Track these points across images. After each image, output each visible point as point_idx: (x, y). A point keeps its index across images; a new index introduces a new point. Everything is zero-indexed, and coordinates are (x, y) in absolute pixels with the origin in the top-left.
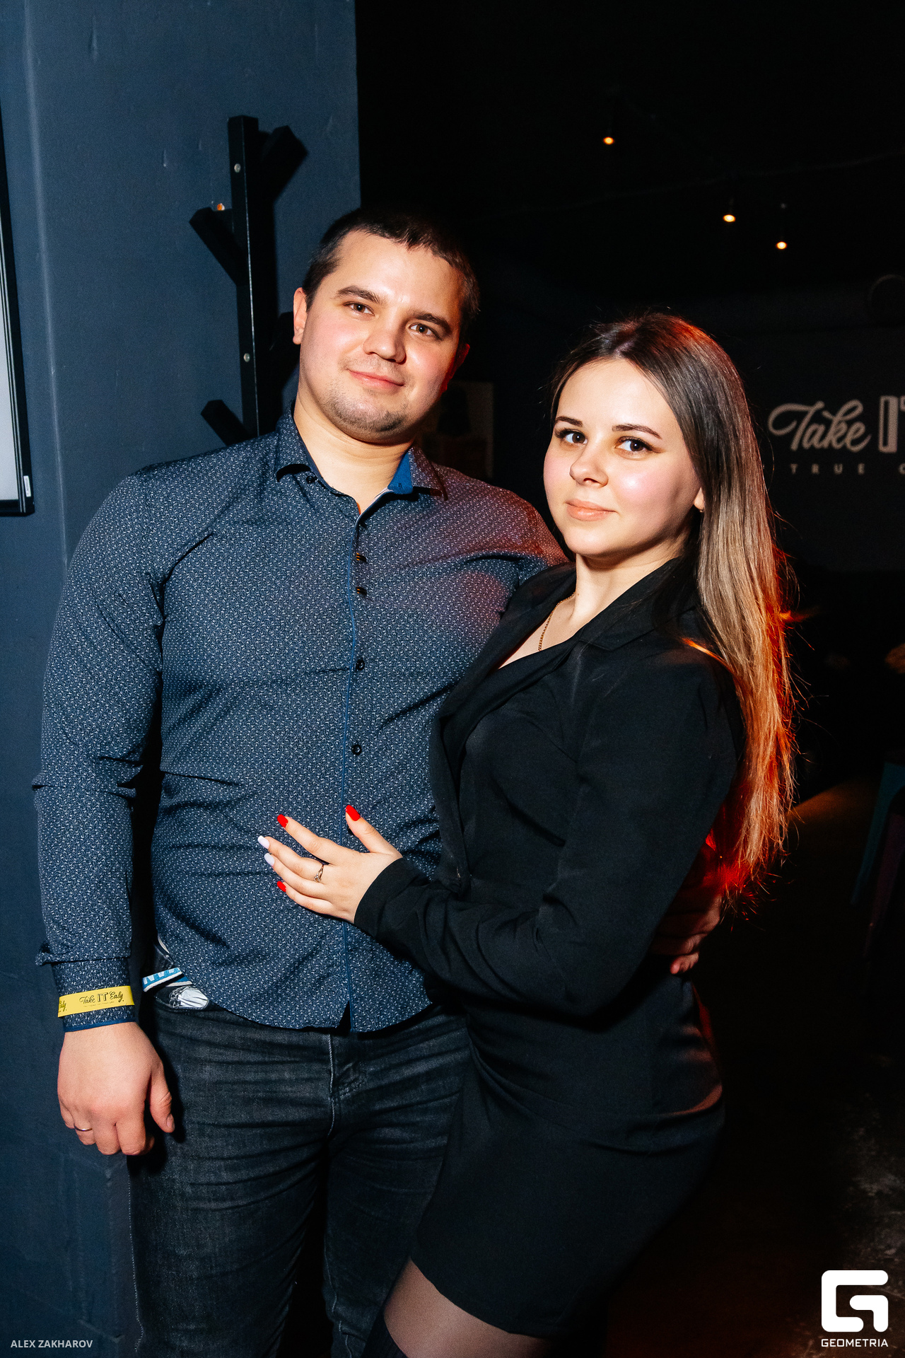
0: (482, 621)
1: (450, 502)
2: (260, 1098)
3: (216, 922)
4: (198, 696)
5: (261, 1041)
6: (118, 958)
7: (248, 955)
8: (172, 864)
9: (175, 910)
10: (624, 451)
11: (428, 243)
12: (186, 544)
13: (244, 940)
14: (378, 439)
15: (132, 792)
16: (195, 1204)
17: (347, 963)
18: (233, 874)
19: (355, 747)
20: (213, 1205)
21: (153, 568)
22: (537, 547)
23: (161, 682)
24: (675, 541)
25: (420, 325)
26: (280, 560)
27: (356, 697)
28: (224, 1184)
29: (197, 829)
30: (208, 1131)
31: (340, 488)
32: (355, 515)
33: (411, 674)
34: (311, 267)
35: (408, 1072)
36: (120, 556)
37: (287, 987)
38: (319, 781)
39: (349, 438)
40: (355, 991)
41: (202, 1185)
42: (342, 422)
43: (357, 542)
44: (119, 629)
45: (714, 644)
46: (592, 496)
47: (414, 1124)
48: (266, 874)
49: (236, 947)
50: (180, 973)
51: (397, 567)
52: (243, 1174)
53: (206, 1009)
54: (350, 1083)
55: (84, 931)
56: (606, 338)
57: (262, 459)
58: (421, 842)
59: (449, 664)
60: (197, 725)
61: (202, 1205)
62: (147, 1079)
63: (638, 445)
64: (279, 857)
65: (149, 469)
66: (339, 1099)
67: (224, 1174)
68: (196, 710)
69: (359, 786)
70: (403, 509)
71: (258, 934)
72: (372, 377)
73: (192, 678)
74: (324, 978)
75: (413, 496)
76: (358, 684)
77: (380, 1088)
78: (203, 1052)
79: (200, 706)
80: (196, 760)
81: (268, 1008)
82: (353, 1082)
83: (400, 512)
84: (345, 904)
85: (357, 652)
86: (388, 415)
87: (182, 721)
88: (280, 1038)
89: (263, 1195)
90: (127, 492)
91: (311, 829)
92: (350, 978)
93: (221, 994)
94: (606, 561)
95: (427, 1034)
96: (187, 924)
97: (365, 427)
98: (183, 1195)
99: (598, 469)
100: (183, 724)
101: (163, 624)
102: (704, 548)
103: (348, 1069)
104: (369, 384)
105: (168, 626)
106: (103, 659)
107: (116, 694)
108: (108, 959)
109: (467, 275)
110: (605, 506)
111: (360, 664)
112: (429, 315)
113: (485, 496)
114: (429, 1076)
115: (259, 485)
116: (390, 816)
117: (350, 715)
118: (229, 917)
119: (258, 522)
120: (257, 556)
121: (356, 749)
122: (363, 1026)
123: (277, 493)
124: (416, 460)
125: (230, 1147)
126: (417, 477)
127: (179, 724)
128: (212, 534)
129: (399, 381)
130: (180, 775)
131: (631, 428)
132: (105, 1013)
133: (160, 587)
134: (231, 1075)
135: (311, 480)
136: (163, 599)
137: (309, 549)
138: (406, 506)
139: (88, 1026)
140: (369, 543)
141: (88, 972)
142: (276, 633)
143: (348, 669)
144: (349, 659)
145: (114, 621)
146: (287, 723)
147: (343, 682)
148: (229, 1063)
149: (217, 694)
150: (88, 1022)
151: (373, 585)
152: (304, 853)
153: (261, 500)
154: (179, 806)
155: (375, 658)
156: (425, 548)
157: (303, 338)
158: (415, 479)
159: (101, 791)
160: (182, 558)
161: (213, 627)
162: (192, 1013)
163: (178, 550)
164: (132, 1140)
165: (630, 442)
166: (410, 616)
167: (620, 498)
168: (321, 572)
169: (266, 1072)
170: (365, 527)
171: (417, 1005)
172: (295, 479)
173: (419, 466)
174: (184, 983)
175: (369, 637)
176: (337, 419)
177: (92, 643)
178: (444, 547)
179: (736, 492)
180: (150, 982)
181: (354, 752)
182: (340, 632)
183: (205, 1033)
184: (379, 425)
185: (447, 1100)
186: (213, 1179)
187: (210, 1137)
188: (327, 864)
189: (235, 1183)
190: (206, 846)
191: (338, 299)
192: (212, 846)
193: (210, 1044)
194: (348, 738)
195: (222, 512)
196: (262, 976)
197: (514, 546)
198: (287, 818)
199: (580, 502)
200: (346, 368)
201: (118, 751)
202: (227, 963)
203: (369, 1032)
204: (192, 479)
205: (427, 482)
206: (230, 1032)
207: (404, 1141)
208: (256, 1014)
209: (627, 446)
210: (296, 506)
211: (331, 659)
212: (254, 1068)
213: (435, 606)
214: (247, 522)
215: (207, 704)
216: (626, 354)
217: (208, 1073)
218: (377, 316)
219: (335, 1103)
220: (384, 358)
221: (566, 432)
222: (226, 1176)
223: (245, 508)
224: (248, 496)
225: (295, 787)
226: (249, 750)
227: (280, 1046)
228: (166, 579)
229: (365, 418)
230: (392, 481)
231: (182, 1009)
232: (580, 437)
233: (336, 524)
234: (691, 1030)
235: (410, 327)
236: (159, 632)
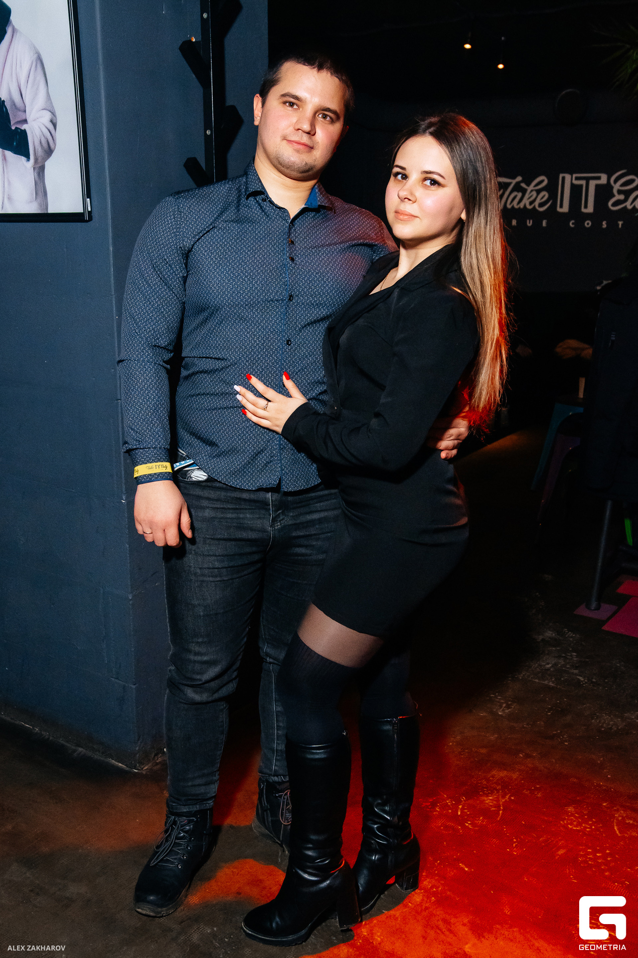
0: (354, 278)
1: (337, 215)
2: (234, 526)
3: (213, 434)
4: (206, 314)
5: (235, 497)
6: (164, 448)
7: (229, 451)
8: (188, 405)
9: (189, 430)
10: (426, 185)
11: (328, 69)
12: (200, 232)
13: (228, 442)
14: (300, 177)
15: (168, 367)
16: (201, 578)
17: (281, 454)
18: (222, 408)
19: (288, 341)
20: (211, 579)
21: (184, 244)
22: (384, 240)
23: (184, 308)
24: (450, 236)
25: (324, 114)
26: (249, 242)
27: (289, 315)
28: (217, 568)
29: (203, 386)
30: (208, 541)
31: (281, 205)
32: (288, 219)
33: (317, 304)
34: (264, 82)
35: (309, 517)
36: (165, 238)
37: (249, 468)
38: (269, 358)
39: (285, 177)
40: (284, 469)
41: (205, 568)
42: (282, 168)
43: (289, 233)
44: (164, 278)
45: (465, 288)
46: (408, 208)
47: (313, 546)
48: (240, 408)
49: (223, 446)
50: (193, 462)
51: (310, 247)
52: (226, 564)
53: (206, 481)
54: (280, 521)
55: (147, 433)
56: (423, 125)
57: (237, 189)
58: (320, 394)
59: (337, 300)
60: (204, 331)
61: (205, 579)
62: (180, 509)
63: (434, 182)
64: (245, 397)
65: (178, 193)
66: (275, 529)
67: (216, 563)
68: (205, 321)
69: (289, 362)
70: (313, 217)
71: (235, 439)
72: (298, 143)
73: (203, 304)
74: (268, 463)
75: (318, 210)
76: (289, 309)
77: (295, 524)
78: (205, 503)
79: (207, 319)
80: (204, 349)
81: (239, 479)
82: (282, 520)
83: (312, 218)
84: (278, 423)
85: (289, 291)
86: (306, 164)
87: (196, 328)
88: (245, 496)
89: (235, 576)
90: (167, 205)
91: (264, 384)
92: (281, 462)
93: (214, 472)
94: (413, 243)
95: (320, 499)
96: (196, 437)
97: (294, 170)
98: (195, 574)
99: (412, 194)
100: (197, 330)
101: (187, 276)
102: (464, 240)
103: (279, 513)
104: (296, 147)
105: (190, 276)
106: (156, 294)
107: (162, 312)
108: (160, 448)
109: (348, 86)
110: (413, 213)
111: (291, 298)
112: (329, 108)
113: (356, 212)
114: (320, 521)
115: (237, 202)
116: (305, 379)
117: (285, 324)
118: (220, 430)
119: (237, 221)
120: (238, 239)
121: (288, 342)
122: (287, 488)
123: (247, 206)
124: (319, 191)
125: (219, 550)
126: (320, 200)
127: (194, 330)
128: (214, 227)
129: (311, 145)
130: (195, 357)
131: (430, 173)
132: (159, 475)
133: (187, 254)
134: (220, 515)
135: (264, 200)
136: (187, 262)
137: (264, 236)
138: (316, 215)
139: (150, 481)
140: (296, 234)
141: (150, 454)
142: (248, 279)
143: (285, 300)
144: (286, 295)
145: (161, 273)
146: (253, 327)
147: (282, 307)
148: (218, 508)
149: (217, 312)
150: (151, 479)
151: (298, 256)
152: (260, 396)
153: (238, 211)
154: (194, 374)
155: (298, 294)
156: (325, 238)
157: (260, 122)
158: (319, 201)
159: (155, 363)
160: (199, 239)
161: (215, 276)
162: (198, 483)
163: (196, 235)
164: (173, 539)
165: (429, 181)
166: (317, 274)
167: (421, 208)
168: (271, 249)
169: (237, 513)
170: (293, 225)
171: (314, 481)
172: (256, 199)
173: (321, 194)
174: (194, 468)
175: (296, 283)
176: (279, 166)
177: (150, 285)
178: (335, 238)
179: (482, 213)
180: (178, 466)
181: (288, 344)
182: (281, 281)
183: (206, 493)
184: (302, 169)
185: (329, 534)
186: (211, 566)
187: (210, 545)
188: (270, 401)
189: (221, 568)
190: (208, 394)
191: (280, 100)
192: (211, 394)
193: (208, 499)
194: (284, 336)
195: (218, 216)
196: (237, 461)
197: (372, 239)
198: (251, 376)
199: (401, 210)
200: (284, 138)
201: (163, 342)
202: (218, 456)
203: (291, 492)
204: (202, 198)
205: (325, 203)
206: (218, 493)
207: (306, 555)
208: (234, 482)
209: (428, 182)
210: (257, 214)
211: (276, 294)
212: (231, 511)
213: (330, 269)
214: (232, 221)
215: (210, 318)
216: (432, 134)
217: (208, 513)
218: (301, 109)
219: (273, 530)
220: (304, 132)
221: (398, 174)
222: (217, 564)
223: (230, 214)
224: (232, 207)
225: (257, 361)
226: (233, 342)
227: (245, 500)
228: (190, 251)
229: (294, 166)
230: (307, 201)
231: (193, 482)
232: (405, 177)
233: (278, 224)
234: (451, 487)
235: (318, 116)
236: (185, 279)
